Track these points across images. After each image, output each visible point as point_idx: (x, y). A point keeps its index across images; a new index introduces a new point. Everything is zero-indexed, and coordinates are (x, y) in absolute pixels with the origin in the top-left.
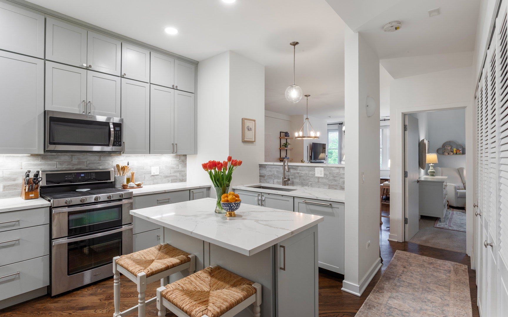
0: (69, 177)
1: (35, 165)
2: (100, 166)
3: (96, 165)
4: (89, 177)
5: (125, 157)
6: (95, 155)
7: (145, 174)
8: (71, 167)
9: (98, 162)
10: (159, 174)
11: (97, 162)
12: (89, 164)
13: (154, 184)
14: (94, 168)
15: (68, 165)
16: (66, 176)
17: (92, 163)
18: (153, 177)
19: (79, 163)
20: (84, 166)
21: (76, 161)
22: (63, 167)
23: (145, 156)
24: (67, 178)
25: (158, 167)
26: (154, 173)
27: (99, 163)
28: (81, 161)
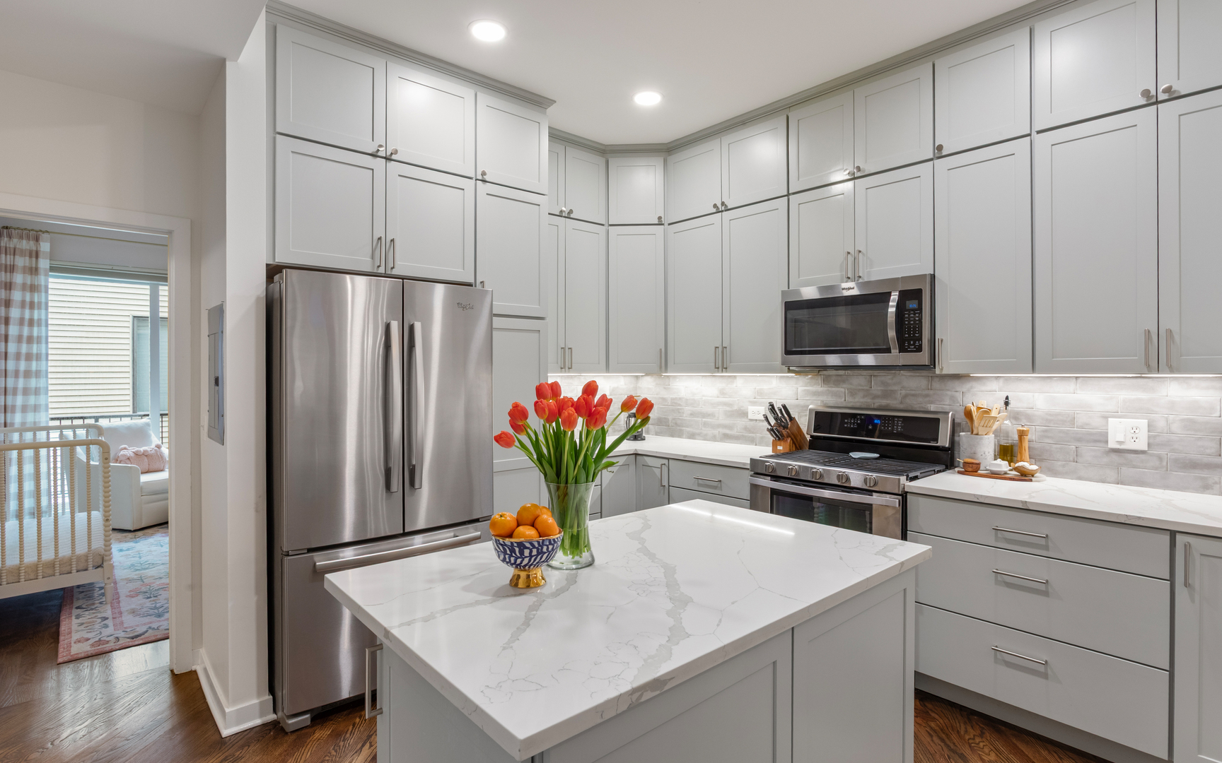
0: (851, 423)
1: (815, 394)
2: (931, 402)
3: (920, 399)
4: (888, 428)
5: (1001, 381)
6: (918, 374)
7: (1079, 440)
8: (869, 400)
9: (926, 392)
10: (1145, 448)
11: (924, 392)
12: (906, 396)
13: (1122, 483)
14: (917, 407)
15: (864, 397)
16: (846, 421)
17: (913, 395)
18: (1114, 457)
19: (886, 394)
20: (895, 402)
21: (879, 388)
22: (856, 400)
23: (1079, 380)
24: (847, 423)
25: (1143, 423)
26: (1120, 443)
27: (927, 396)
28: (890, 388)
